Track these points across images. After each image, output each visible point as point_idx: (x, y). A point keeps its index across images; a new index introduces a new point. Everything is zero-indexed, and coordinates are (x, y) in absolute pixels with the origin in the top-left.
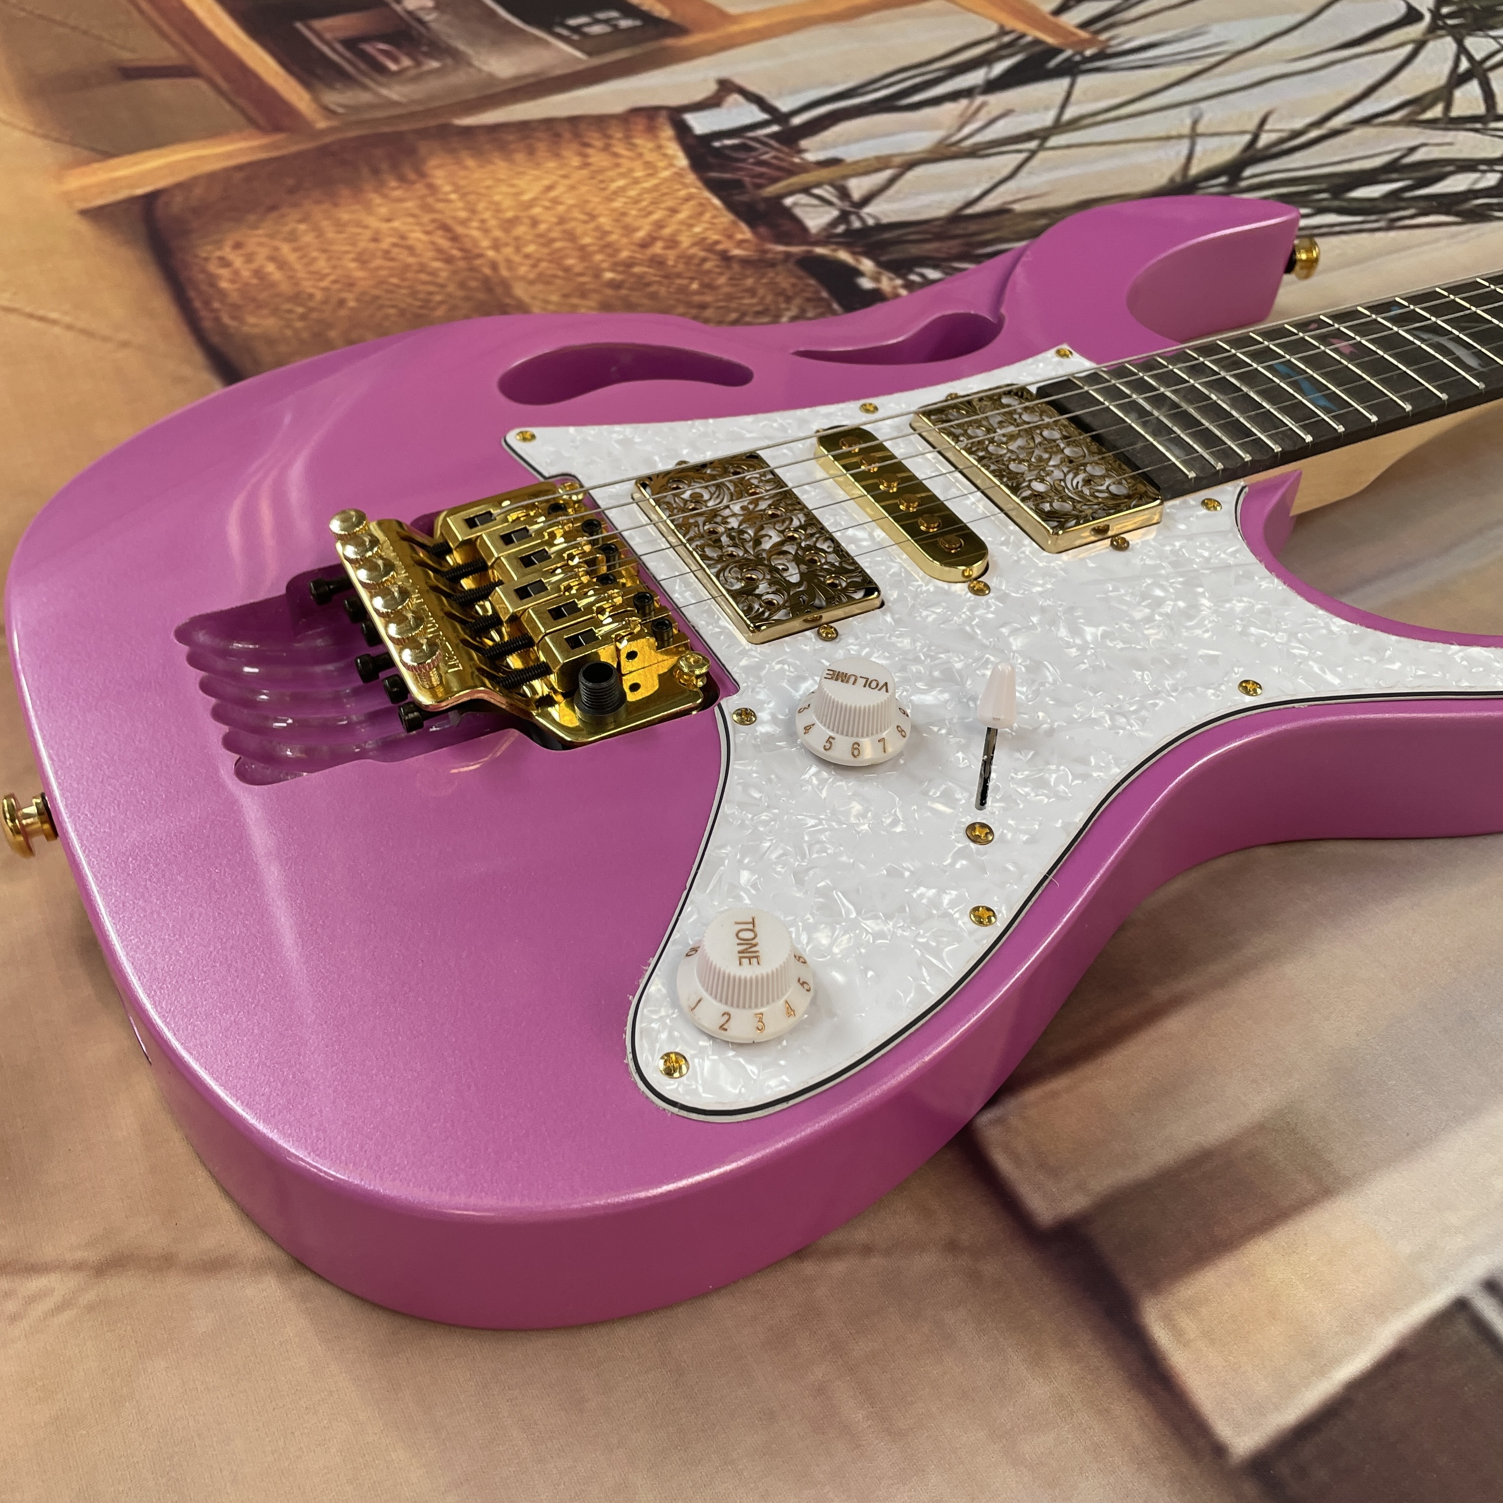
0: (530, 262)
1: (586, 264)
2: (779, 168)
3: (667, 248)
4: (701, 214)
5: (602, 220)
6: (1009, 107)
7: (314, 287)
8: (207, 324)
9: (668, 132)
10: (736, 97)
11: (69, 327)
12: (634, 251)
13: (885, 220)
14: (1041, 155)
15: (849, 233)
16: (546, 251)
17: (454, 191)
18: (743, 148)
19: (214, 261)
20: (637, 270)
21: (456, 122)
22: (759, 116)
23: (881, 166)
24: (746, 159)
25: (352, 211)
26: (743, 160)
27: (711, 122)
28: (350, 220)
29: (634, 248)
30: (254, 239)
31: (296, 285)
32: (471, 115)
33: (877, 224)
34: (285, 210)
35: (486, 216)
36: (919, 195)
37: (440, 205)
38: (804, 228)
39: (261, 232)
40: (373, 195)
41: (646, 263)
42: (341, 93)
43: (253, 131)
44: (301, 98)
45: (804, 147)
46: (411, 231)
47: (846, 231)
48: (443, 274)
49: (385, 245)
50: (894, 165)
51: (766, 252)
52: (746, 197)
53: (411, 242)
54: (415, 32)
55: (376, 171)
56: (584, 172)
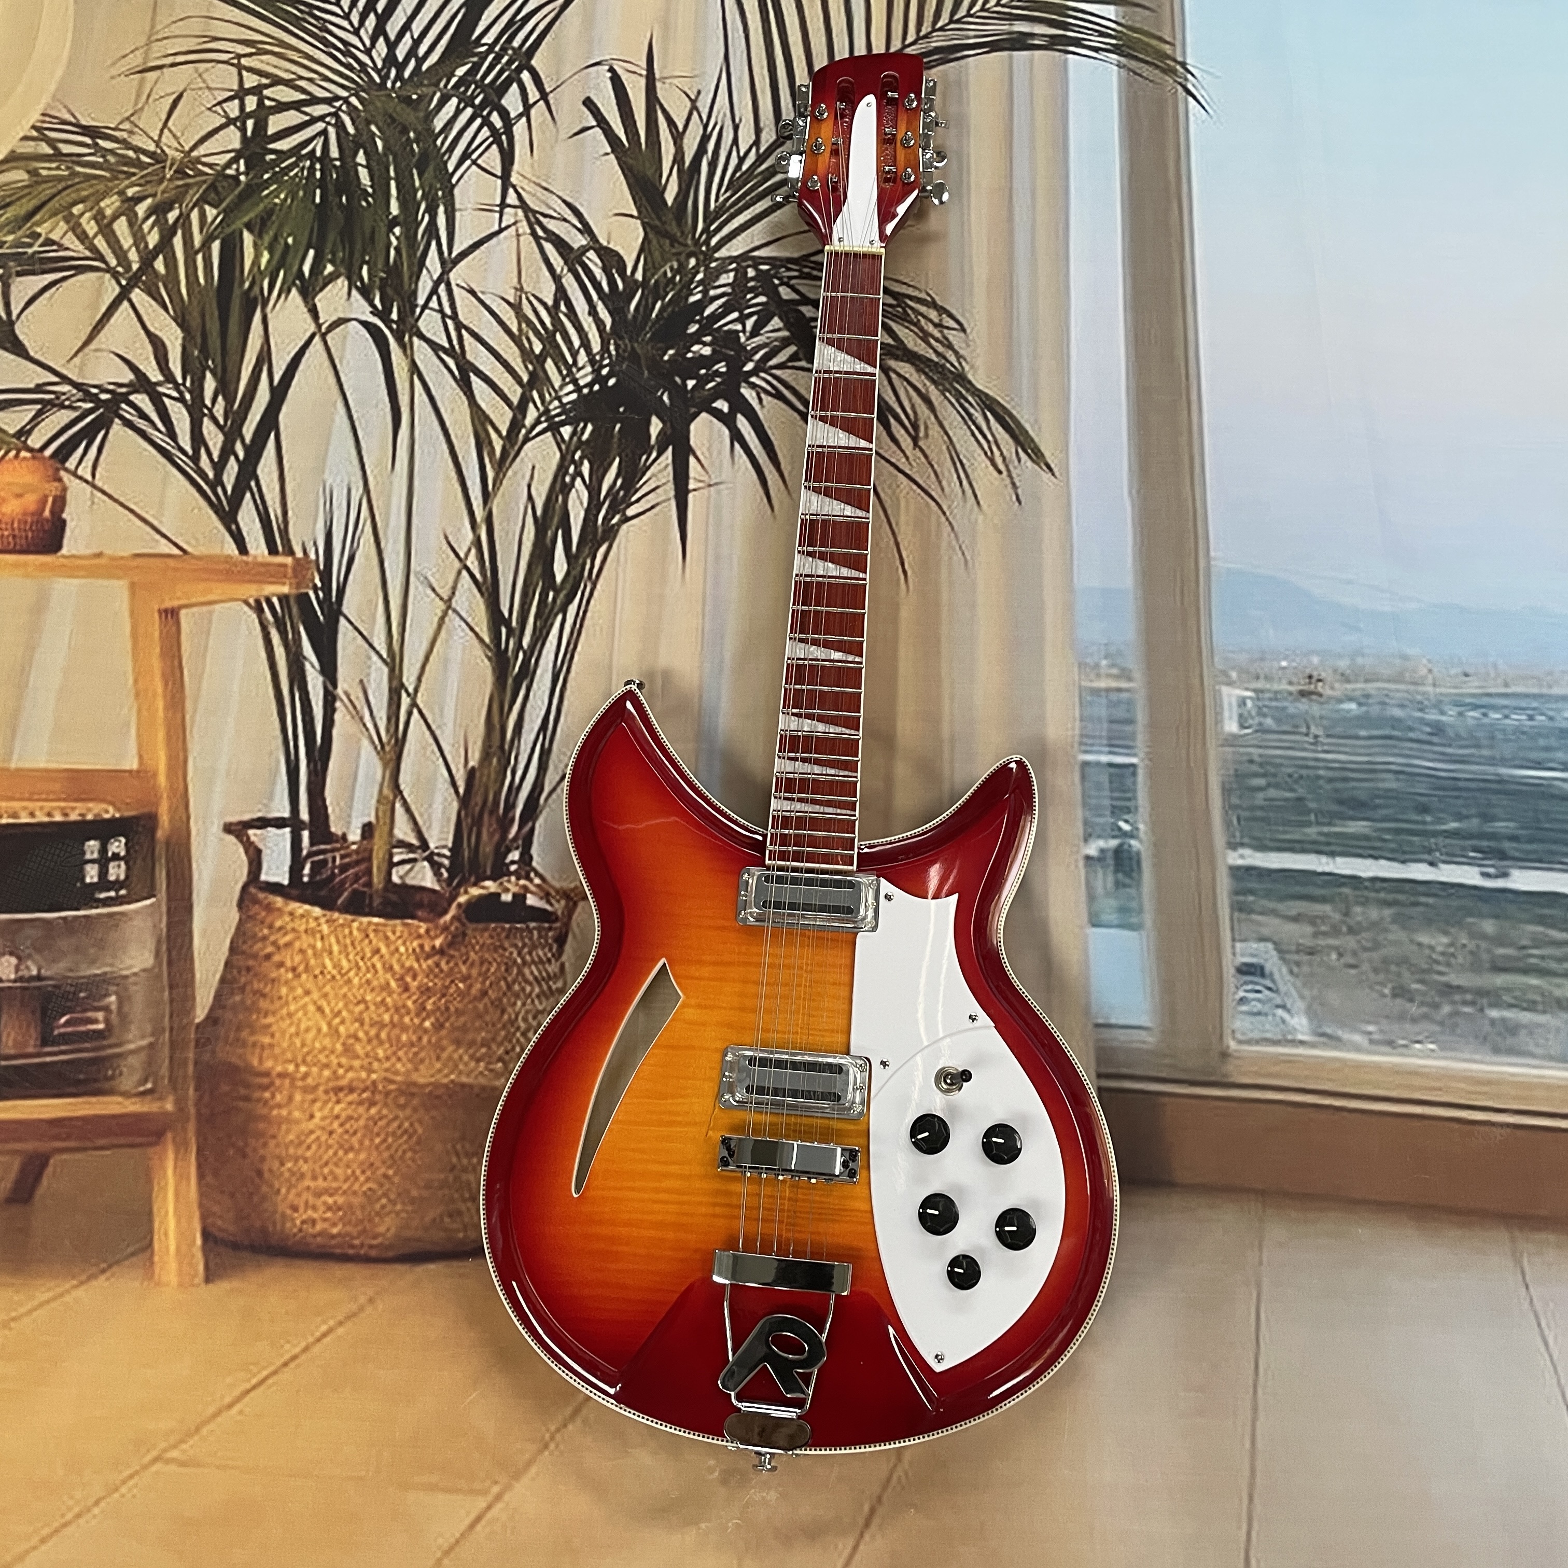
0: (394, 1059)
1: (411, 1031)
2: (357, 863)
3: (414, 978)
4: (387, 938)
5: (368, 998)
7: (362, 1185)
8: (373, 1253)
9: (277, 901)
10: (252, 833)
11: (341, 1323)
12: (409, 998)
13: (449, 844)
14: (419, 701)
15: (451, 871)
16: (387, 1045)
17: (297, 1066)
18: (317, 867)
19: (305, 1226)
20: (429, 1006)
21: (197, 1021)
22: (284, 834)
23: (389, 807)
24: (333, 873)
25: (288, 1131)
26: (333, 875)
27: (278, 868)
28: (298, 1137)
29: (405, 995)
30: (291, 1196)
31: (355, 1193)
32: (193, 1007)
33: (450, 850)
34: (265, 1168)
35: (335, 1061)
36: (430, 806)
37: (310, 1081)
38: (433, 891)
39: (283, 1191)
40: (275, 1112)
41: (425, 998)
42: (121, 1074)
43: (151, 1151)
44: (118, 1103)
45: (340, 833)
46: (332, 1109)
47: (447, 870)
48: (385, 1112)
49: (340, 1130)
50: (391, 797)
51: (446, 927)
52: (378, 900)
53: (343, 1115)
54: (50, 989)
55: (247, 1099)
56: (305, 977)
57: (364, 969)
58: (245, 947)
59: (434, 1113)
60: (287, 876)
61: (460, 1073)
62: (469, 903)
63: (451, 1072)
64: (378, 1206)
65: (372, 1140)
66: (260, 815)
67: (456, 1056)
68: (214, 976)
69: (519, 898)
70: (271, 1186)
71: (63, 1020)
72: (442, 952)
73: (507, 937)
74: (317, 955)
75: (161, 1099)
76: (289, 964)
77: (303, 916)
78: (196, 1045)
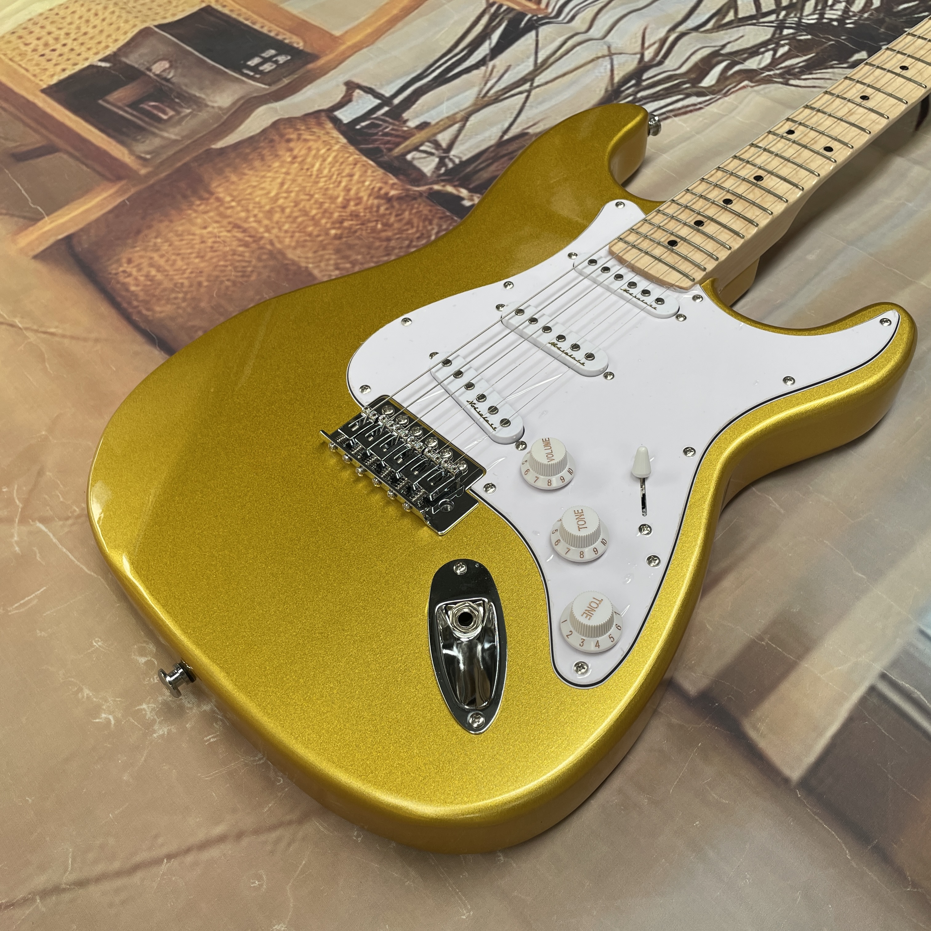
0: (289, 235)
2: (397, 136)
3: (357, 205)
4: (366, 172)
5: (317, 196)
6: (508, 64)
7: (181, 278)
8: (135, 317)
9: (329, 125)
10: (358, 92)
12: (340, 212)
13: (464, 158)
14: (533, 92)
15: (448, 172)
16: (295, 225)
17: (233, 200)
18: (372, 126)
19: (121, 274)
20: (346, 224)
21: (213, 146)
22: (375, 102)
23: (451, 123)
25: (182, 224)
26: (376, 134)
27: (350, 114)
28: (184, 231)
29: (340, 210)
30: (136, 254)
31: (171, 280)
32: (219, 139)
33: (461, 161)
34: (146, 232)
35: (256, 211)
36: (477, 135)
37: (229, 212)
38: (423, 174)
39: (138, 249)
40: (189, 212)
41: (349, 218)
42: (143, 142)
43: (106, 183)
44: (124, 154)
45: (406, 118)
46: (221, 232)
47: (446, 171)
48: (247, 254)
49: (209, 244)
50: (458, 120)
51: (408, 190)
52: (386, 158)
53: (222, 238)
54: (166, 88)
55: (185, 197)
56: (296, 165)
57: (333, 180)
58: (281, 127)
59: (274, 276)
60: (350, 120)
61: (318, 266)
62: (438, 192)
63: (313, 263)
65: (219, 261)
66: (373, 87)
67: (327, 257)
68: (251, 132)
70: (135, 242)
71: (153, 104)
72: (389, 200)
73: (441, 218)
74: (316, 157)
75: (145, 166)
76: (295, 152)
77: (333, 137)
78: (197, 156)
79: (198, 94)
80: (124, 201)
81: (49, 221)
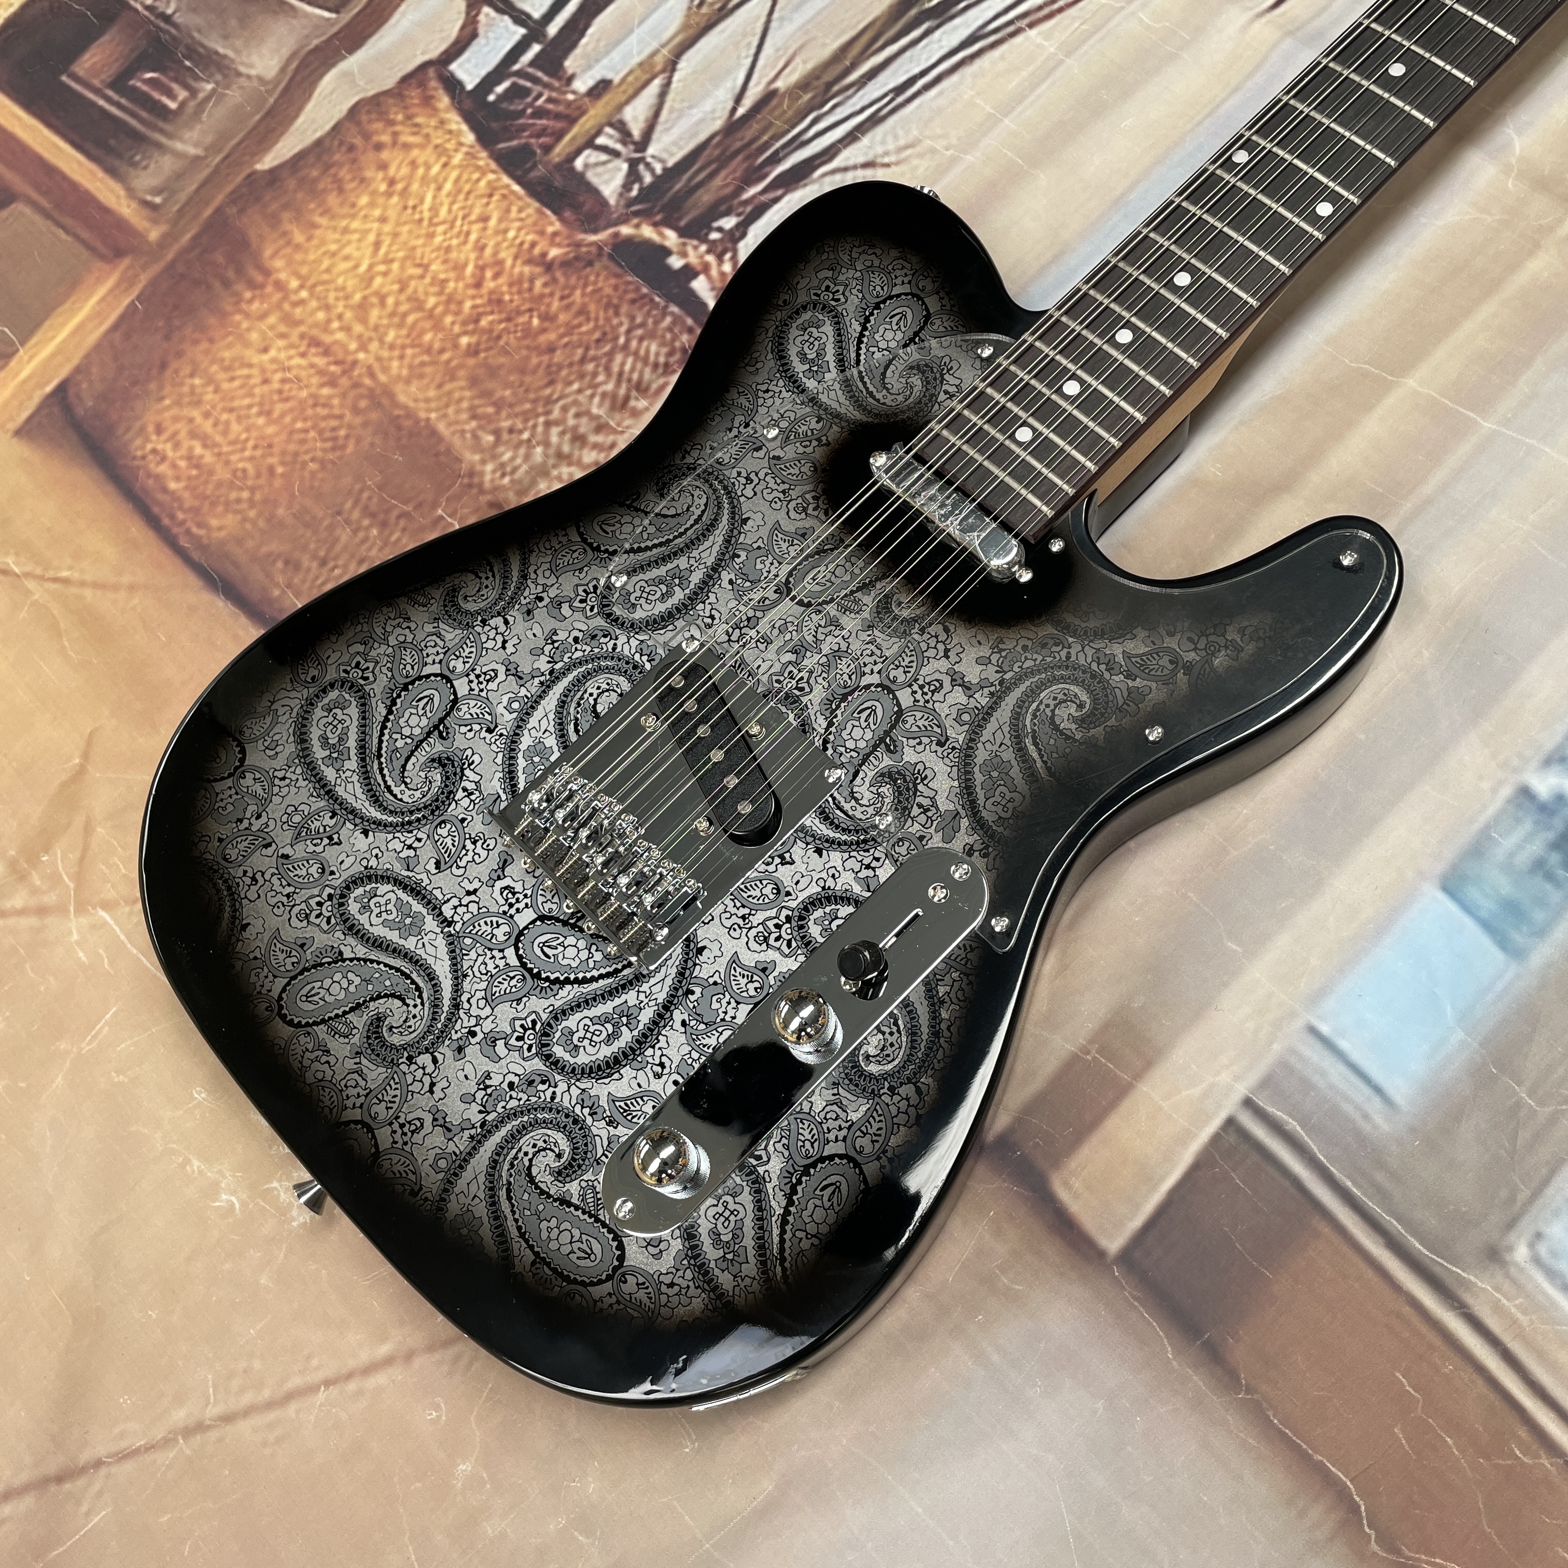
0: (396, 353)
1: (440, 336)
2: (558, 116)
3: (496, 277)
4: (508, 212)
5: (434, 267)
7: (241, 460)
8: (184, 541)
9: (443, 100)
10: (486, 14)
12: (473, 297)
13: (671, 159)
15: (645, 194)
16: (404, 332)
17: (302, 287)
18: (516, 92)
19: (151, 457)
20: (484, 323)
21: (259, 167)
22: (515, 33)
23: (648, 76)
24: (524, 110)
25: (229, 346)
26: (522, 113)
27: (476, 66)
28: (233, 360)
29: (471, 292)
30: (167, 415)
31: (227, 463)
32: (267, 149)
33: (665, 170)
34: (174, 365)
35: (340, 309)
36: (691, 107)
37: (298, 311)
38: (603, 202)
39: (167, 402)
40: (238, 317)
41: (488, 309)
42: (145, 168)
43: (99, 264)
44: (118, 197)
45: (570, 71)
46: (290, 358)
47: (641, 190)
48: (336, 402)
49: (276, 386)
50: (659, 68)
51: (578, 245)
52: (540, 171)
53: (294, 372)
54: (167, 37)
55: (227, 284)
56: (395, 199)
57: (456, 230)
58: (364, 118)
59: (378, 440)
60: (477, 81)
61: (445, 416)
62: (629, 241)
63: (437, 410)
64: (234, 495)
65: (294, 421)
67: (457, 395)
68: (315, 131)
69: (689, 273)
70: (161, 387)
71: (149, 75)
72: (549, 267)
73: (633, 301)
74: (424, 180)
75: (155, 222)
76: (392, 171)
77: (450, 132)
78: (233, 192)
79: (221, 50)
80: (133, 301)
81: (26, 358)
